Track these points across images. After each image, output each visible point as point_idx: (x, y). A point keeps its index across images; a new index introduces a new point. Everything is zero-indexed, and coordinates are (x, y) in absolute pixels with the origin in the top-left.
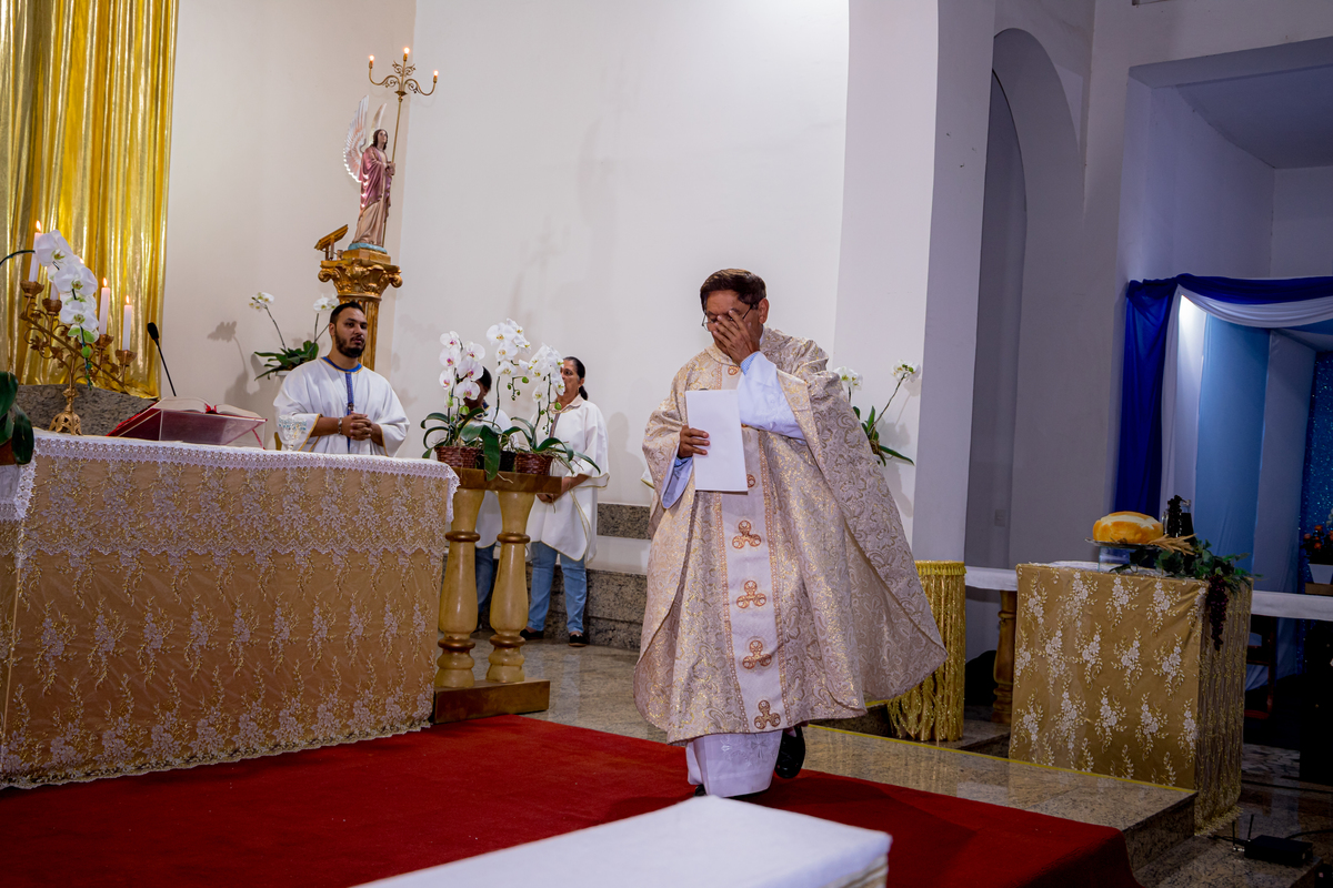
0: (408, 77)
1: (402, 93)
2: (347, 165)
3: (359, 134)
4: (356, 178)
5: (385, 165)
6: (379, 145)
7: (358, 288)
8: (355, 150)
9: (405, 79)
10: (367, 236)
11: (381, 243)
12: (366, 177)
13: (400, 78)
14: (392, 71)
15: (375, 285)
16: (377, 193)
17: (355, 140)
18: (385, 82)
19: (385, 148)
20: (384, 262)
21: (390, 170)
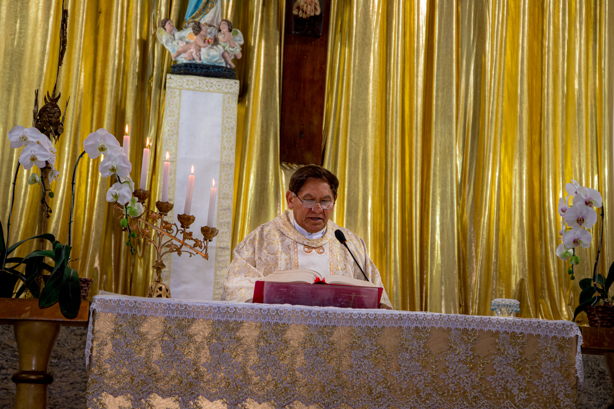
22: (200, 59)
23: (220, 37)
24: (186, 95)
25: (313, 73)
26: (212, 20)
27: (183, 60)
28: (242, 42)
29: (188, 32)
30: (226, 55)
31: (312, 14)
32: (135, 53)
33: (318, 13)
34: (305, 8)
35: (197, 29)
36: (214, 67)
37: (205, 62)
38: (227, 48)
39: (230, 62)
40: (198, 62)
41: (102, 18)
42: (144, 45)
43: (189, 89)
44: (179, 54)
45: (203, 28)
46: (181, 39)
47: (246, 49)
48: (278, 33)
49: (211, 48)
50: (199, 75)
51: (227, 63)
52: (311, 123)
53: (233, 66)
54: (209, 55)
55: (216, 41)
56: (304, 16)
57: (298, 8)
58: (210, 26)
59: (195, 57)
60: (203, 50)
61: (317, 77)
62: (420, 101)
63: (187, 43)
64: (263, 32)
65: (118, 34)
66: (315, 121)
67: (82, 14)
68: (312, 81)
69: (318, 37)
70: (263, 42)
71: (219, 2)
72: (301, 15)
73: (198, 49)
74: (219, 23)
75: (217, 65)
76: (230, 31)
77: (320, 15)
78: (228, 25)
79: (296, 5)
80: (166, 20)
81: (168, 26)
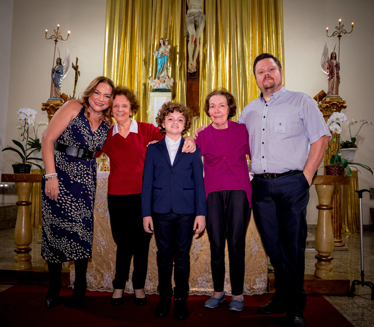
0: (342, 29)
1: (340, 36)
2: (322, 69)
3: (326, 57)
4: (326, 72)
5: (335, 64)
6: (333, 58)
7: (327, 112)
8: (325, 63)
9: (340, 31)
10: (330, 92)
11: (337, 93)
12: (328, 71)
13: (339, 31)
14: (336, 30)
15: (335, 110)
16: (332, 75)
17: (325, 59)
18: (333, 35)
19: (336, 59)
20: (337, 100)
21: (338, 66)
22: (160, 87)
23: (166, 80)
24: (156, 98)
25: (195, 89)
26: (164, 76)
27: (155, 88)
28: (173, 81)
29: (157, 79)
30: (168, 85)
31: (193, 71)
32: (142, 87)
33: (195, 71)
34: (191, 70)
35: (159, 78)
36: (164, 89)
37: (161, 88)
38: (168, 83)
39: (169, 87)
40: (159, 88)
41: (133, 79)
42: (145, 85)
43: (156, 96)
44: (154, 86)
45: (160, 78)
46: (154, 82)
47: (175, 84)
50: (159, 92)
51: (168, 88)
52: (195, 104)
53: (170, 88)
54: (162, 86)
55: (164, 82)
56: (191, 72)
57: (189, 70)
58: (163, 77)
59: (158, 86)
60: (161, 84)
61: (197, 90)
63: (156, 83)
64: (180, 79)
65: (137, 82)
66: (197, 103)
67: (126, 78)
68: (195, 92)
69: (196, 78)
70: (180, 81)
71: (166, 70)
72: (190, 72)
73: (159, 84)
74: (166, 76)
75: (165, 88)
76: (169, 78)
77: (196, 72)
78: (169, 77)
79: (188, 69)
80: (150, 77)
81: (151, 79)
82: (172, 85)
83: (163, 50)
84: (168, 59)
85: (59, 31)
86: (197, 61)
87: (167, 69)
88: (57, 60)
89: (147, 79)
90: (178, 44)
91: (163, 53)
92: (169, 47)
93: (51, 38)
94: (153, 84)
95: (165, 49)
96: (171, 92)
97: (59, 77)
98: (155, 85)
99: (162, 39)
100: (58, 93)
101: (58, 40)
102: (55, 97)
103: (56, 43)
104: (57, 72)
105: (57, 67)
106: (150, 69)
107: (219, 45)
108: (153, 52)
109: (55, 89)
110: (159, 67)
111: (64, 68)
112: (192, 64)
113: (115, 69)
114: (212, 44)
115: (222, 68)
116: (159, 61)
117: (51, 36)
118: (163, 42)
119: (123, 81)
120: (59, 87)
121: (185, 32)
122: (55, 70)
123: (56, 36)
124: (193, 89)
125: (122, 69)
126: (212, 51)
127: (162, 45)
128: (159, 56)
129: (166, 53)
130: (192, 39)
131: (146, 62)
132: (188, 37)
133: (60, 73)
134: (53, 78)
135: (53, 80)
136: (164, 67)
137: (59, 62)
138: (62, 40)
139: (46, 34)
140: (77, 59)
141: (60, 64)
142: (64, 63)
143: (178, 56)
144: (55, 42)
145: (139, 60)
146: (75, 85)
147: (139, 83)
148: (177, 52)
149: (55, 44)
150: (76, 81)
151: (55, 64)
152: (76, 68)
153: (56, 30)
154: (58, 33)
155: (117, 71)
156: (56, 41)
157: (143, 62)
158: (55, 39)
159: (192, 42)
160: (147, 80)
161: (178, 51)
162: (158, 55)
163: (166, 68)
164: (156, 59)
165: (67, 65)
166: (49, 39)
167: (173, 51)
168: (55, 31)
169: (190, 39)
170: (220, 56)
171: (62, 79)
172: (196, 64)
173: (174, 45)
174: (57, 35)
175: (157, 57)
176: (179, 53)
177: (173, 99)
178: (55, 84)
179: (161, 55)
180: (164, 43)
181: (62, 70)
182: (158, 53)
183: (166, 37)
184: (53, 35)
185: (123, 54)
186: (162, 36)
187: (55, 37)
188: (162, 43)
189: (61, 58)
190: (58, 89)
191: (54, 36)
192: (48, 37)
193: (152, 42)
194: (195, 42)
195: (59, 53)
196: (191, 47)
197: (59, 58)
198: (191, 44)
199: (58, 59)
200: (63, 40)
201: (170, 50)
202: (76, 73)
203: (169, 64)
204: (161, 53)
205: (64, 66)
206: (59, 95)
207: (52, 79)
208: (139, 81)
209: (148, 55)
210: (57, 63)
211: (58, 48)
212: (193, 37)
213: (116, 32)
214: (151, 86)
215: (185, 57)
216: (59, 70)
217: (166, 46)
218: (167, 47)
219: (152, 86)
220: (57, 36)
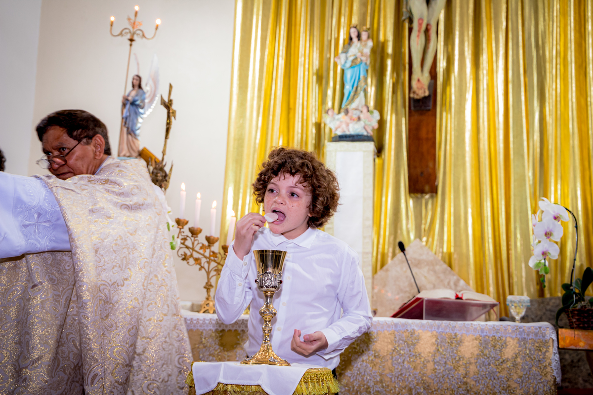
22: (349, 131)
23: (362, 116)
24: (339, 155)
25: (428, 133)
26: (358, 106)
27: (339, 133)
28: (378, 118)
29: (342, 114)
30: (366, 127)
31: (423, 95)
32: (312, 131)
33: (427, 94)
34: (418, 92)
35: (347, 112)
36: (358, 136)
37: (352, 133)
38: (367, 122)
39: (370, 131)
40: (347, 133)
41: (292, 113)
42: (318, 126)
43: (341, 151)
44: (336, 129)
45: (350, 111)
46: (338, 120)
47: (382, 123)
48: (403, 110)
49: (356, 123)
50: (348, 141)
51: (368, 132)
52: (427, 166)
53: (372, 133)
54: (354, 128)
55: (359, 119)
56: (418, 98)
57: (414, 92)
58: (356, 109)
59: (345, 129)
60: (351, 126)
61: (430, 136)
62: (501, 145)
63: (341, 122)
64: (394, 110)
65: (300, 120)
66: (431, 165)
67: (278, 111)
68: (427, 139)
69: (429, 110)
70: (394, 116)
71: (362, 94)
72: (416, 97)
73: (348, 125)
74: (362, 107)
75: (360, 133)
76: (368, 111)
77: (429, 96)
78: (368, 108)
79: (412, 91)
80: (329, 109)
81: (330, 112)
82: (376, 125)
83: (357, 51)
84: (367, 71)
85: (139, 19)
86: (431, 73)
87: (365, 91)
88: (133, 79)
89: (323, 112)
90: (390, 37)
91: (356, 58)
92: (370, 43)
93: (121, 34)
94: (336, 124)
95: (362, 49)
96: (373, 140)
97: (137, 114)
98: (339, 127)
99: (355, 27)
100: (134, 148)
101: (135, 37)
102: (128, 154)
103: (131, 45)
104: (133, 103)
105: (134, 93)
106: (330, 92)
107: (481, 34)
108: (336, 55)
109: (128, 139)
110: (348, 87)
111: (147, 95)
112: (421, 79)
113: (253, 93)
114: (466, 34)
115: (488, 85)
116: (348, 74)
117: (122, 31)
118: (356, 34)
119: (271, 117)
120: (135, 135)
121: (404, 10)
122: (127, 100)
123: (131, 29)
124: (423, 133)
125: (269, 93)
126: (466, 49)
127: (355, 40)
128: (348, 64)
129: (364, 58)
130: (420, 25)
131: (321, 78)
132: (411, 21)
133: (138, 106)
134: (124, 115)
135: (124, 120)
136: (359, 88)
137: (138, 84)
138: (144, 39)
139: (112, 25)
140: (171, 86)
141: (140, 87)
142: (146, 85)
143: (389, 62)
144: (129, 42)
145: (306, 73)
146: (166, 137)
147: (305, 122)
148: (388, 54)
149: (128, 46)
150: (168, 130)
151: (130, 87)
152: (168, 105)
153: (133, 17)
154: (136, 23)
155: (259, 97)
156: (131, 40)
157: (315, 77)
158: (129, 36)
159: (419, 31)
160: (324, 115)
161: (390, 50)
162: (346, 62)
163: (363, 89)
164: (343, 71)
165: (153, 89)
166: (118, 35)
167: (379, 52)
168: (129, 19)
169: (415, 25)
170: (484, 58)
171: (142, 118)
172: (429, 78)
173: (382, 38)
174: (133, 28)
175: (344, 65)
176: (392, 55)
177: (378, 156)
178: (128, 128)
179: (353, 61)
180: (359, 37)
181: (143, 101)
182: (347, 58)
183: (363, 21)
184: (125, 29)
185: (272, 60)
186: (355, 20)
187: (130, 32)
188: (354, 34)
189: (141, 75)
190: (134, 140)
191: (127, 31)
192: (116, 31)
193: (333, 33)
194: (427, 31)
195: (138, 64)
196: (417, 43)
197: (138, 76)
198: (418, 36)
199: (136, 77)
200: (145, 37)
201: (373, 51)
202: (169, 113)
203: (369, 80)
204: (351, 58)
205: (148, 91)
206: (136, 150)
207: (123, 118)
208: (305, 117)
209: (325, 62)
210: (133, 86)
211: (135, 54)
212: (421, 21)
213: (258, 15)
214: (331, 130)
215: (405, 65)
216: (137, 101)
217: (363, 43)
218: (366, 45)
219: (333, 130)
220: (135, 30)
